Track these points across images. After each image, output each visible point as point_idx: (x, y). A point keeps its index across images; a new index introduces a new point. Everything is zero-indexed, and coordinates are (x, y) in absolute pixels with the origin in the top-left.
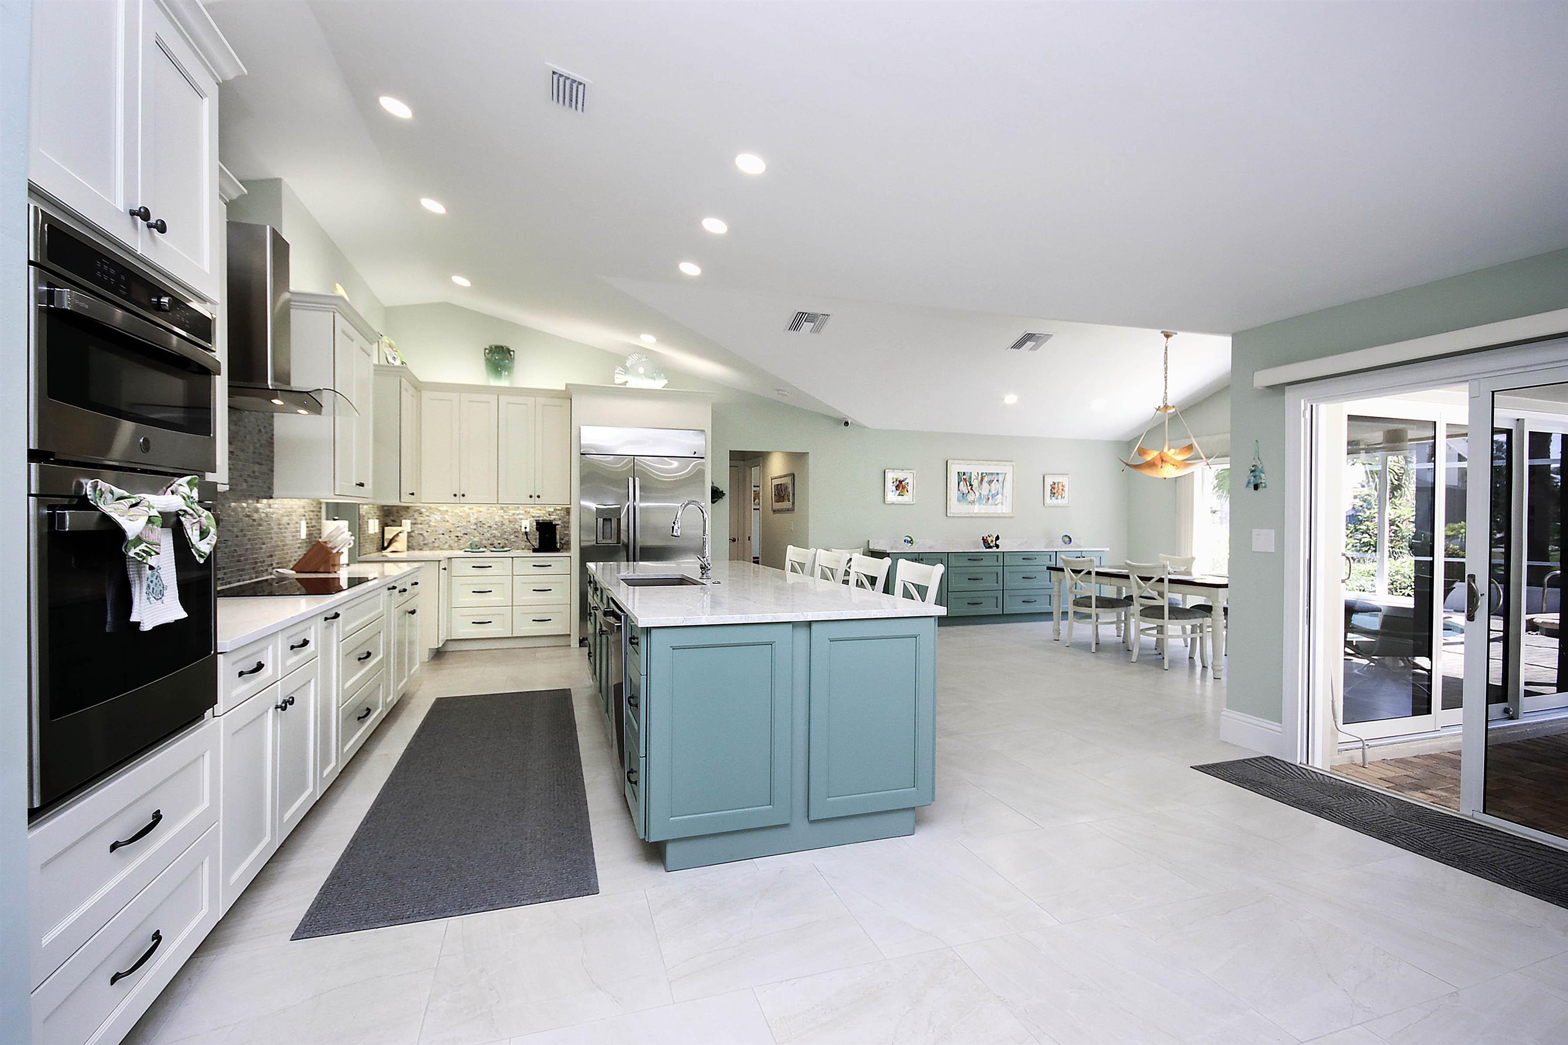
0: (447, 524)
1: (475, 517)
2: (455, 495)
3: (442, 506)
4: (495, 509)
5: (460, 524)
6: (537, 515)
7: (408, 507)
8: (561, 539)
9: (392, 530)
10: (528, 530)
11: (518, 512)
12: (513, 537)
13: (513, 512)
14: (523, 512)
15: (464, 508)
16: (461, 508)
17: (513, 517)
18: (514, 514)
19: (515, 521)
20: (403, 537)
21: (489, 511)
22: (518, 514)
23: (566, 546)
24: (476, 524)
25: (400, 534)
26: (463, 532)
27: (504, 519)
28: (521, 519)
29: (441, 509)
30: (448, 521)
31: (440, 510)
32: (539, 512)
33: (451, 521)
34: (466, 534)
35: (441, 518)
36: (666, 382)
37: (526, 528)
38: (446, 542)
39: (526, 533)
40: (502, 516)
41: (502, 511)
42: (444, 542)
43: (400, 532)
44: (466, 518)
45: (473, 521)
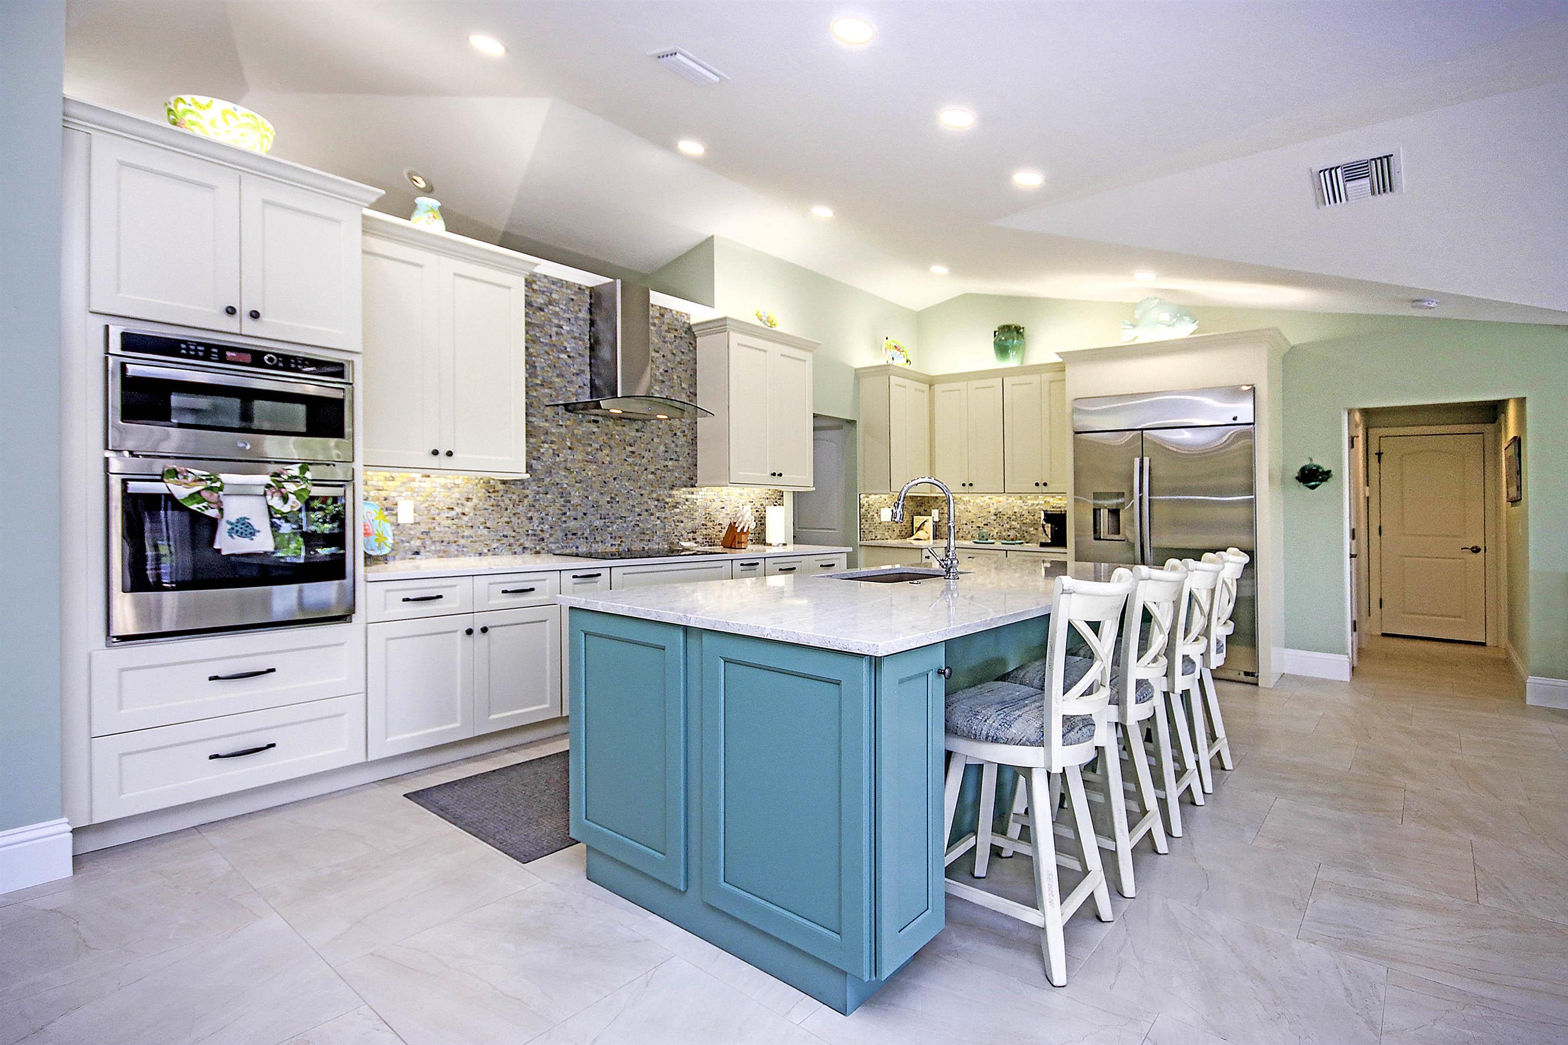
0: (970, 514)
1: (995, 507)
2: (964, 485)
3: (965, 497)
4: (1014, 499)
5: (981, 515)
6: (1058, 506)
7: (937, 498)
9: (919, 519)
10: (1044, 522)
11: (1037, 502)
12: (1032, 529)
13: (1032, 502)
14: (1043, 502)
15: (984, 498)
16: (982, 498)
17: (1033, 507)
18: (1033, 505)
19: (1035, 512)
20: (929, 526)
21: (1008, 501)
24: (996, 515)
25: (926, 523)
26: (983, 523)
27: (1023, 509)
28: (1040, 510)
29: (964, 499)
30: (970, 512)
31: (963, 501)
32: (1060, 502)
33: (973, 511)
34: (987, 525)
35: (965, 508)
36: (1194, 327)
38: (969, 532)
39: (1043, 525)
40: (1021, 507)
41: (1022, 501)
42: (967, 532)
43: (926, 521)
44: (987, 508)
45: (993, 511)
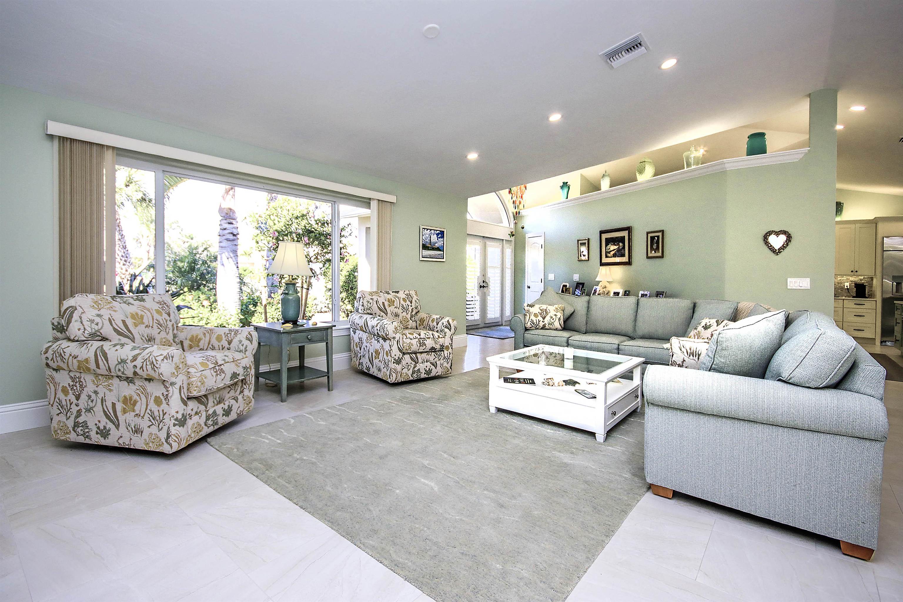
6: (855, 280)
8: (868, 293)
10: (848, 287)
11: (843, 279)
12: (839, 290)
13: (840, 279)
14: (846, 279)
17: (840, 281)
19: (841, 283)
22: (843, 280)
23: (872, 296)
28: (845, 282)
37: (847, 286)
39: (848, 289)
